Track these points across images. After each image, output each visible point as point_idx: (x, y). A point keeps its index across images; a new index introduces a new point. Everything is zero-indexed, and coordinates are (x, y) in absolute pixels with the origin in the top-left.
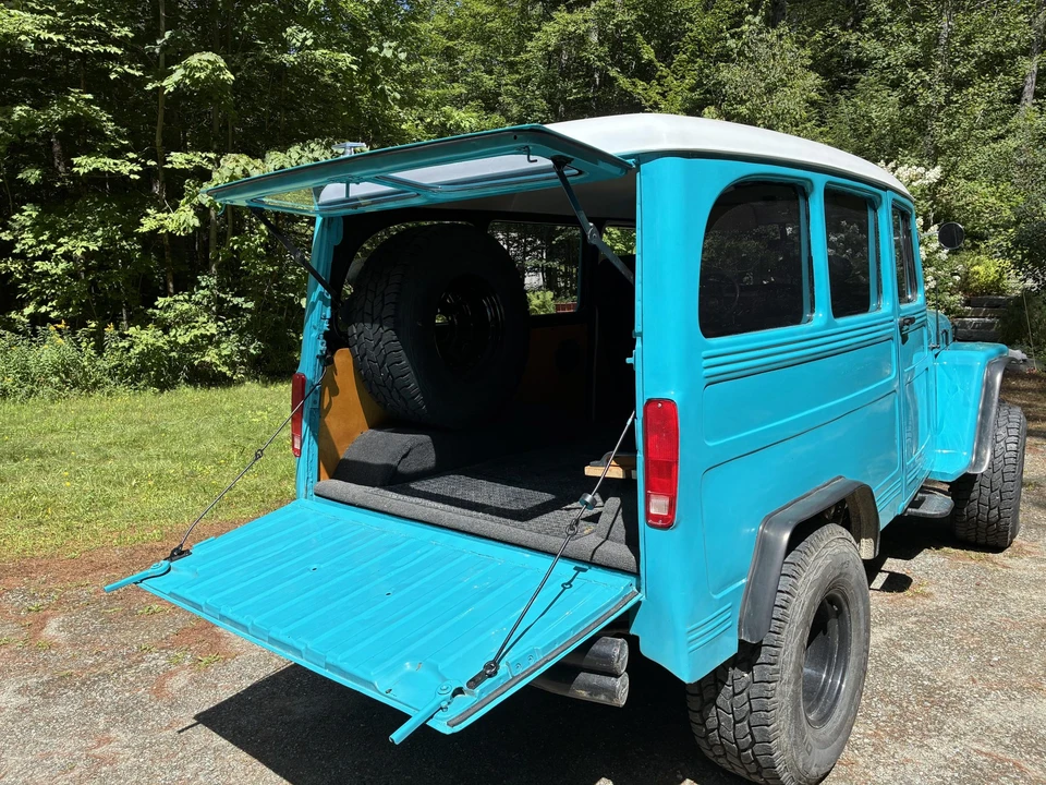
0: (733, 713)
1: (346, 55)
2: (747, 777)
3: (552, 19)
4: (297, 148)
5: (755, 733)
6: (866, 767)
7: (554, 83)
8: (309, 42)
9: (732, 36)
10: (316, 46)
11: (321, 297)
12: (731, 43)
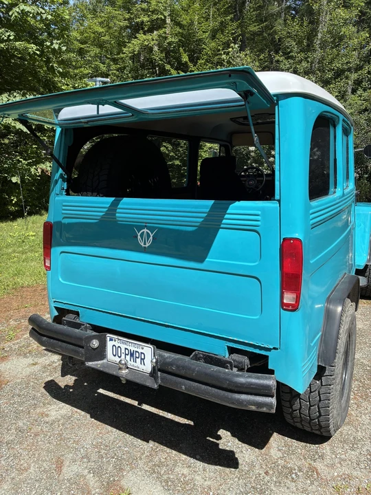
0: (309, 402)
1: (32, 45)
2: (292, 424)
3: (136, 38)
4: (6, 95)
5: (321, 411)
6: (357, 416)
7: (137, 70)
8: (12, 38)
9: (224, 53)
10: (16, 40)
11: (61, 176)
12: (224, 57)
